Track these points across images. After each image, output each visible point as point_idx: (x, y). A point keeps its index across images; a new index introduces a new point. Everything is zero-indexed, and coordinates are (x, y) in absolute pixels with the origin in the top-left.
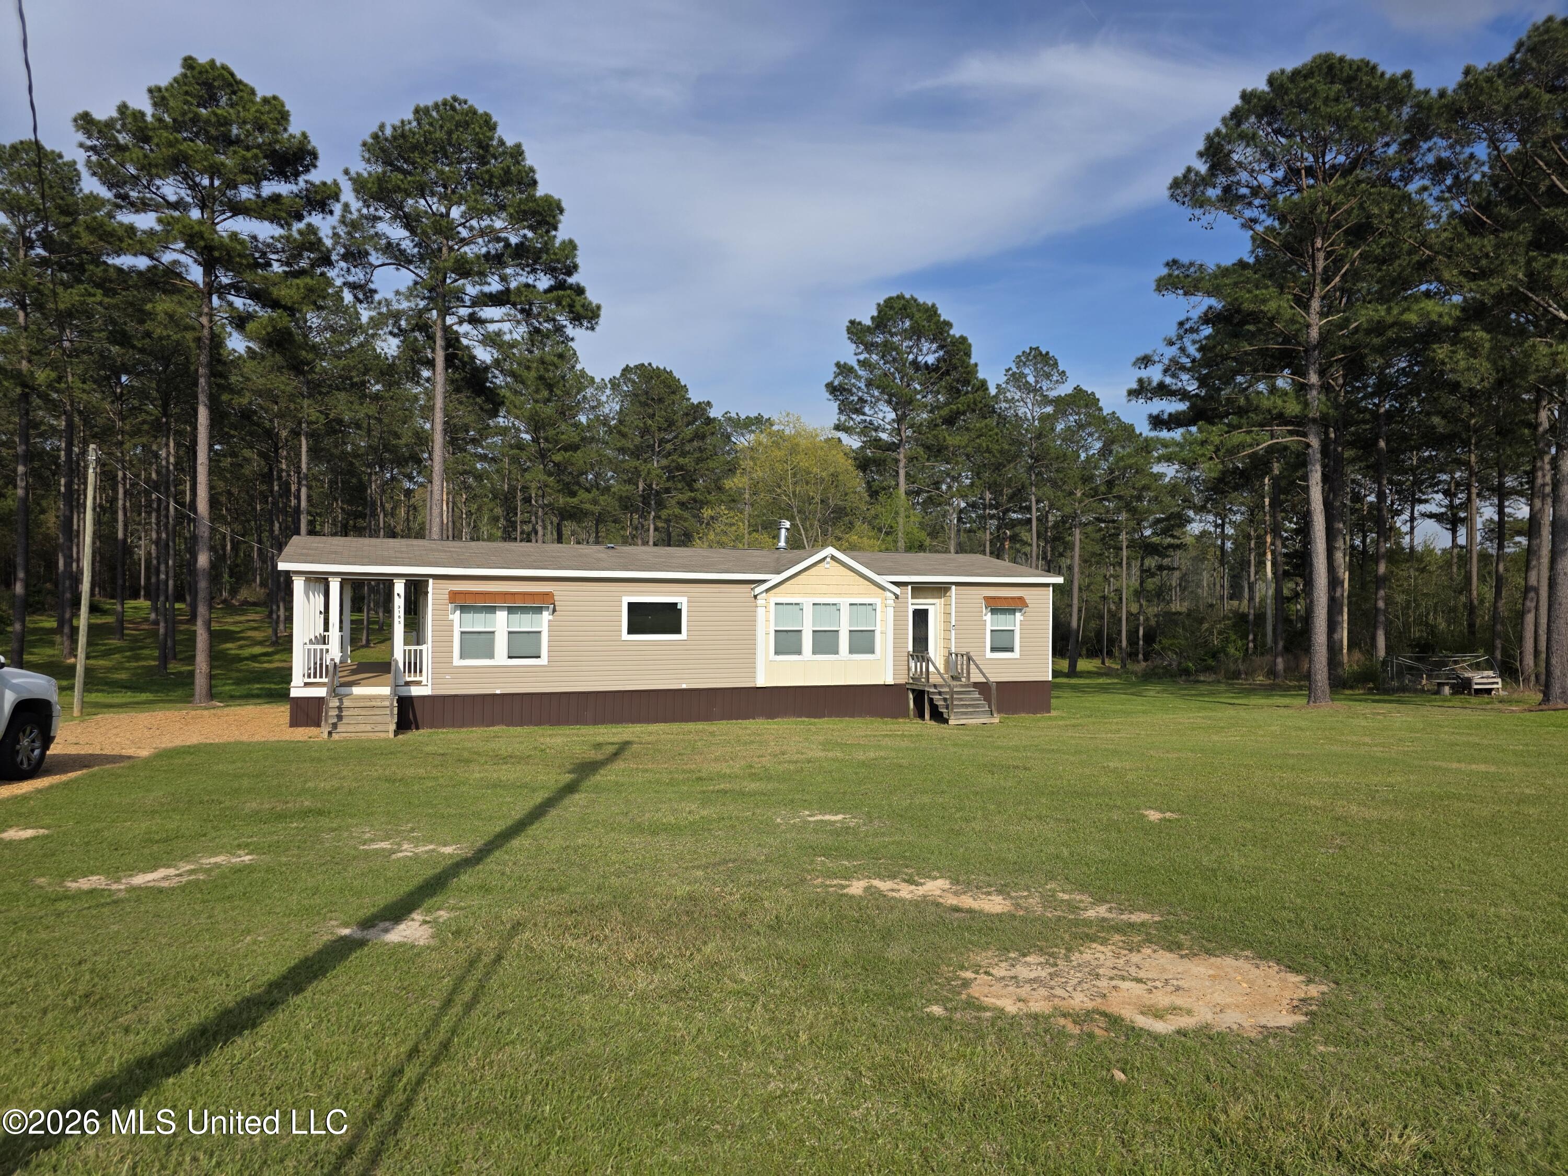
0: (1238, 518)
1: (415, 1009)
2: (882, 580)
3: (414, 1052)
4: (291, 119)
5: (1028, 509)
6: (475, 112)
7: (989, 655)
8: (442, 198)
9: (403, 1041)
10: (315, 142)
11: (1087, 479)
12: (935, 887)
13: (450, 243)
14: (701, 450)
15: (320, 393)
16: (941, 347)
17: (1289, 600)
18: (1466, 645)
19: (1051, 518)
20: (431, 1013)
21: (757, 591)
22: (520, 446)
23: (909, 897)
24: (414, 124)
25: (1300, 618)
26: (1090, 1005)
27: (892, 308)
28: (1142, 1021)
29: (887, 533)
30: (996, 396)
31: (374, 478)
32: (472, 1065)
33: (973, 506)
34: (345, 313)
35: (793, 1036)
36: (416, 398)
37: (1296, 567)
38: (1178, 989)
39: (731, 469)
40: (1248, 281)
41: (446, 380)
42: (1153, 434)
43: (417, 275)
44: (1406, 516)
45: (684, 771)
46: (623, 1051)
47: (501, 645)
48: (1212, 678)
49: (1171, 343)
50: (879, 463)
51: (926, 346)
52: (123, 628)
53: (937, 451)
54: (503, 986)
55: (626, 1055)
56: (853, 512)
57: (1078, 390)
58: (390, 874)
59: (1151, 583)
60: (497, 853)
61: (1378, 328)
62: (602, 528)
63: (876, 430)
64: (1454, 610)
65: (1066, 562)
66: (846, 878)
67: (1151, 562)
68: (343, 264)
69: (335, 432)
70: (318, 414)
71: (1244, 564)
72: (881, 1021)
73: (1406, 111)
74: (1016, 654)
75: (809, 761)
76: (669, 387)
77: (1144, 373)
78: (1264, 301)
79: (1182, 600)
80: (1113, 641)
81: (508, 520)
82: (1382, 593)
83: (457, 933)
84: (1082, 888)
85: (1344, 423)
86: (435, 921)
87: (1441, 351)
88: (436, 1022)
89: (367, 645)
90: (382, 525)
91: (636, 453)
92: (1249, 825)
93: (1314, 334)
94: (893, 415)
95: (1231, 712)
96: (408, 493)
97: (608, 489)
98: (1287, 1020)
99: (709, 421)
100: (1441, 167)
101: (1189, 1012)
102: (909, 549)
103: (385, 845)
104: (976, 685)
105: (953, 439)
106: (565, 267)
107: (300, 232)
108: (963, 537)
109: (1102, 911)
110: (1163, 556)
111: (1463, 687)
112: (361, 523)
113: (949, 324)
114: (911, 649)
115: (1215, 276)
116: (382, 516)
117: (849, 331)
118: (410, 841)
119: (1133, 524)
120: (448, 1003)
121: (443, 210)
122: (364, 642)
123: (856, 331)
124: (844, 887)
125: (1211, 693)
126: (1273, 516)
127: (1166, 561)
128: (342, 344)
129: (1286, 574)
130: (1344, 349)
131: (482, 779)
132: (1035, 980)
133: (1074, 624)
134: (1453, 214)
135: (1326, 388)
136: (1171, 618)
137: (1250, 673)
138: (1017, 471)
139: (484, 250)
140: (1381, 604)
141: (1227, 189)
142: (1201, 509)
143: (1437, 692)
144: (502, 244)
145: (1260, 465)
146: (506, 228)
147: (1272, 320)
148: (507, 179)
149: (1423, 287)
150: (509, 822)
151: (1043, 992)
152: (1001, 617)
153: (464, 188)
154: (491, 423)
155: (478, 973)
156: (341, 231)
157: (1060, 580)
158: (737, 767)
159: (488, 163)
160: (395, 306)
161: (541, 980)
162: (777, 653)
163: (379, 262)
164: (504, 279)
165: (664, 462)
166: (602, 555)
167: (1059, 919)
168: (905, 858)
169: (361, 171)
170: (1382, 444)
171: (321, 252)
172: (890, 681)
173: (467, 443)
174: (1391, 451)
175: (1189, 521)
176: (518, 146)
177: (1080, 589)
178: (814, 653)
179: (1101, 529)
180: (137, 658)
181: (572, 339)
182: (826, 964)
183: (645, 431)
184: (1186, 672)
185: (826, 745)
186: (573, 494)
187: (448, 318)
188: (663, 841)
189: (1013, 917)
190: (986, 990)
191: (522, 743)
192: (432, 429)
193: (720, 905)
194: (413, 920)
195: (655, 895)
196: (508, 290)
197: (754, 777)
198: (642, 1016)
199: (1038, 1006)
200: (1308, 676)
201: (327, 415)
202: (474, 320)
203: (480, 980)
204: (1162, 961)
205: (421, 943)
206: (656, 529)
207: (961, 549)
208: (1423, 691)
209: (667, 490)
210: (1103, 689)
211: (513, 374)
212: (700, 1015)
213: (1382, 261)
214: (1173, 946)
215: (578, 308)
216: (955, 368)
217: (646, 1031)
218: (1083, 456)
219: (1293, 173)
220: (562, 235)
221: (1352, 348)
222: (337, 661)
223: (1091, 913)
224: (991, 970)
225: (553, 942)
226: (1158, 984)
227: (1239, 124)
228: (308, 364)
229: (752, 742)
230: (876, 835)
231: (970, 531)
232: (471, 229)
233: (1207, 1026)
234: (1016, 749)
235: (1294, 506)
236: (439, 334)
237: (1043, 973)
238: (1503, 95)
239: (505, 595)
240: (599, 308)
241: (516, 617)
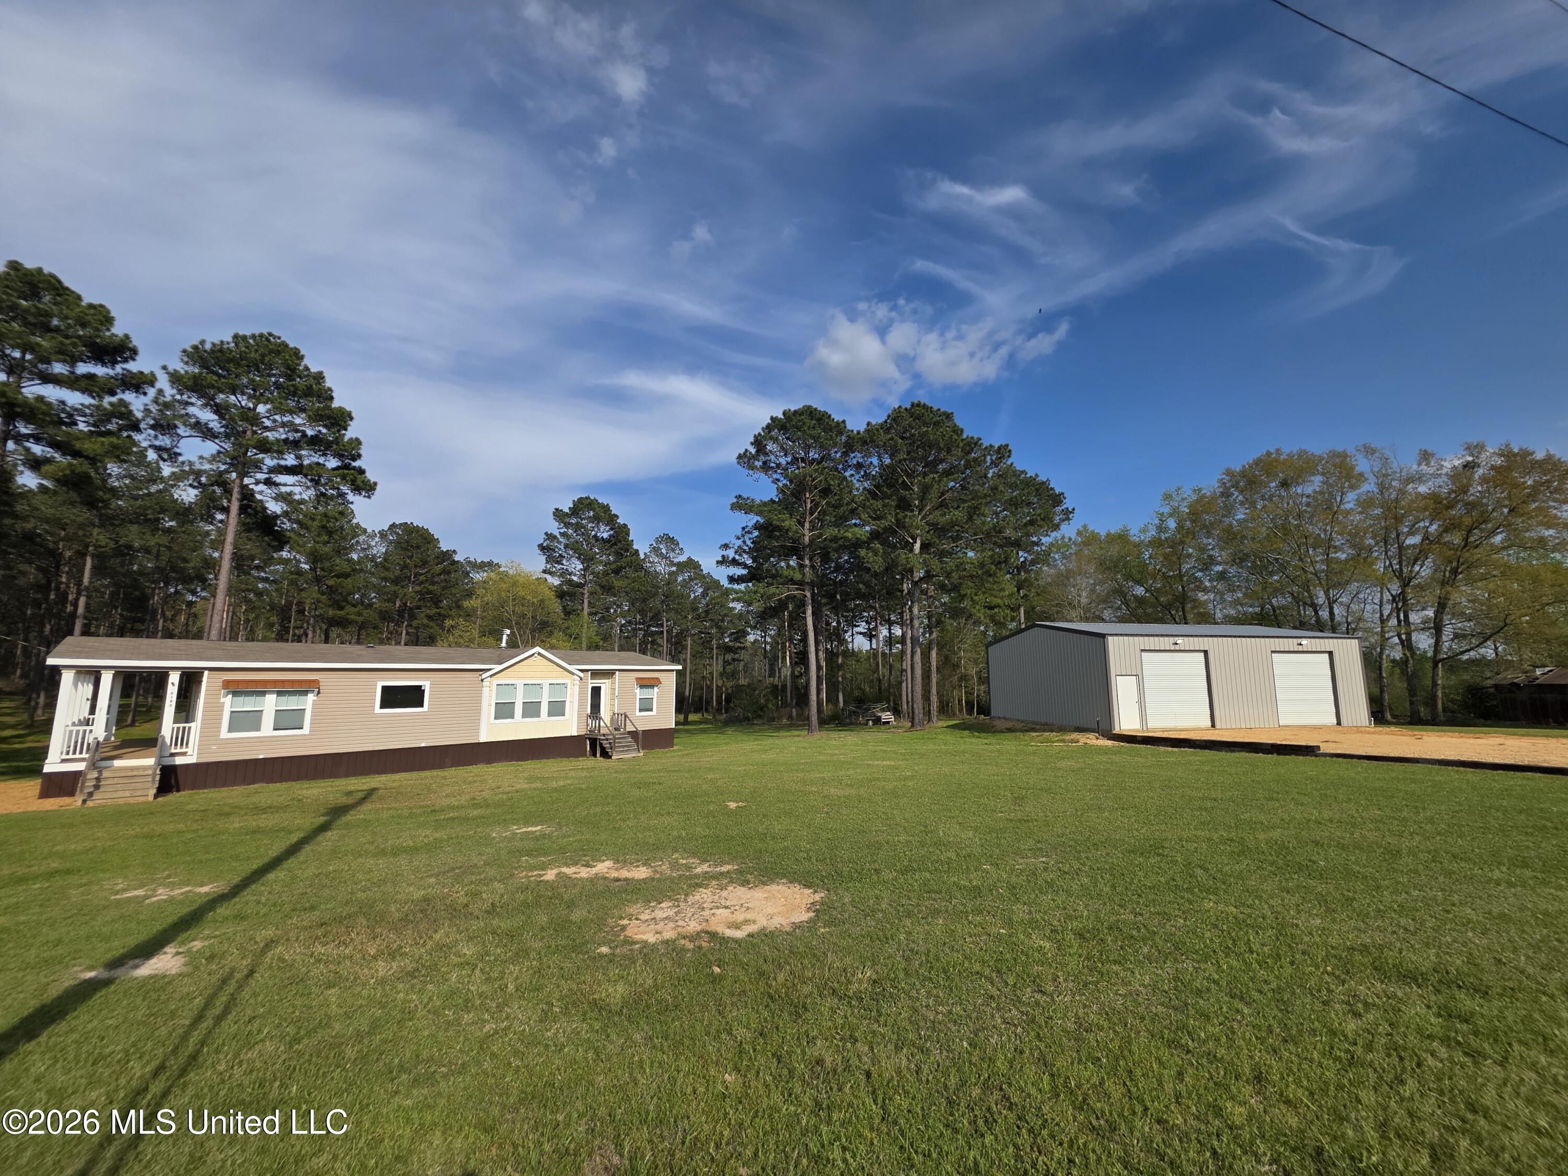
0: (772, 633)
1: (164, 1031)
2: (572, 668)
3: (161, 1068)
4: (115, 323)
5: (662, 625)
6: (287, 346)
7: (638, 713)
8: (250, 397)
9: (148, 1062)
10: (136, 343)
11: (695, 609)
12: (603, 867)
13: (254, 428)
14: (446, 581)
15: (112, 525)
16: (612, 529)
17: (798, 677)
18: (878, 700)
19: (675, 631)
20: (180, 1031)
21: (484, 676)
22: (300, 573)
23: (586, 876)
24: (233, 345)
25: (803, 686)
26: (699, 928)
27: (582, 504)
28: (729, 933)
29: (575, 638)
30: (644, 559)
31: (157, 591)
32: (221, 1067)
33: (629, 622)
34: (147, 466)
35: (503, 988)
36: (208, 533)
37: (801, 659)
38: (748, 908)
39: (469, 594)
40: (775, 510)
41: (238, 522)
42: (730, 586)
43: (221, 447)
44: (850, 633)
45: (421, 807)
46: (365, 1027)
47: (268, 720)
48: (760, 722)
49: (738, 538)
50: (572, 595)
51: (602, 527)
53: (608, 589)
54: (255, 995)
55: (367, 1030)
56: (553, 625)
57: (690, 559)
58: (142, 917)
59: (729, 668)
60: (253, 887)
61: (835, 539)
62: (363, 632)
63: (570, 574)
64: (872, 681)
65: (682, 657)
66: (543, 870)
67: (729, 657)
68: (152, 432)
69: (123, 555)
70: (108, 541)
71: (776, 658)
72: (567, 965)
73: (844, 438)
74: (654, 713)
75: (517, 791)
76: (426, 539)
77: (725, 553)
78: (783, 521)
79: (745, 678)
80: (709, 702)
81: (281, 625)
82: (840, 673)
83: (211, 958)
84: (694, 854)
85: (821, 586)
86: (189, 951)
87: (863, 552)
88: (185, 1037)
89: (133, 724)
90: (160, 628)
91: (396, 582)
92: (782, 806)
93: (807, 539)
94: (581, 566)
95: (771, 741)
96: (190, 604)
97: (370, 605)
98: (805, 916)
99: (454, 563)
100: (859, 466)
101: (754, 922)
102: (589, 648)
103: (140, 892)
104: (629, 733)
105: (618, 583)
106: (351, 455)
107: (111, 404)
108: (623, 642)
109: (705, 867)
110: (735, 653)
111: (877, 721)
112: (139, 626)
113: (617, 516)
114: (589, 711)
115: (759, 506)
116: (161, 622)
117: (555, 514)
118: (165, 886)
119: (719, 635)
120: (199, 1018)
121: (251, 405)
122: (129, 722)
123: (559, 515)
124: (541, 876)
125: (760, 731)
126: (789, 632)
127: (736, 656)
128: (141, 489)
129: (796, 663)
130: (821, 548)
131: (241, 827)
132: (666, 918)
133: (687, 693)
134: (864, 489)
135: (813, 567)
136: (739, 687)
137: (780, 718)
138: (656, 603)
139: (284, 436)
140: (840, 679)
141: (765, 463)
142: (754, 628)
143: (867, 724)
144: (299, 434)
145: (782, 605)
146: (304, 424)
147: (787, 530)
148: (308, 392)
149: (854, 521)
150: (266, 860)
151: (671, 925)
152: (645, 690)
153: (272, 394)
154: (275, 555)
155: (231, 988)
156: (154, 408)
157: (680, 667)
158: (463, 800)
159: (294, 380)
160: (197, 466)
161: (291, 984)
162: (496, 718)
163: (187, 434)
164: (298, 457)
165: (418, 588)
166: (364, 653)
167: (680, 876)
168: (584, 850)
169: (178, 369)
170: (838, 597)
171: (131, 420)
172: (575, 733)
173: (251, 569)
174: (842, 600)
175: (749, 634)
176: (321, 373)
177: (690, 673)
178: (523, 717)
179: (702, 638)
181: (352, 503)
182: (528, 932)
183: (405, 567)
184: (747, 719)
185: (530, 779)
186: (341, 608)
187: (245, 479)
188: (403, 860)
189: (653, 879)
190: (636, 930)
191: (281, 796)
192: (221, 557)
193: (448, 902)
194: (165, 953)
195: (396, 901)
196: (301, 465)
197: (476, 806)
198: (382, 996)
199: (669, 934)
200: (808, 718)
201: (117, 542)
202: (268, 482)
203: (232, 994)
204: (739, 893)
205: (174, 972)
206: (407, 633)
207: (621, 649)
208: (860, 724)
209: (419, 607)
210: (703, 731)
211: (298, 522)
212: (430, 987)
213: (836, 507)
214: (745, 883)
215: (359, 482)
216: (620, 542)
217: (384, 1007)
218: (692, 596)
219: (795, 460)
220: (350, 433)
221: (824, 548)
222: (101, 739)
223: (699, 870)
224: (640, 917)
225: (303, 951)
226: (737, 908)
227: (770, 432)
228: (103, 501)
229: (475, 782)
230: (564, 837)
231: (627, 637)
232: (275, 421)
233: (764, 929)
234: (654, 772)
235: (799, 627)
236: (236, 490)
237: (671, 913)
238: (883, 437)
239: (275, 683)
240: (375, 484)
241: (284, 699)
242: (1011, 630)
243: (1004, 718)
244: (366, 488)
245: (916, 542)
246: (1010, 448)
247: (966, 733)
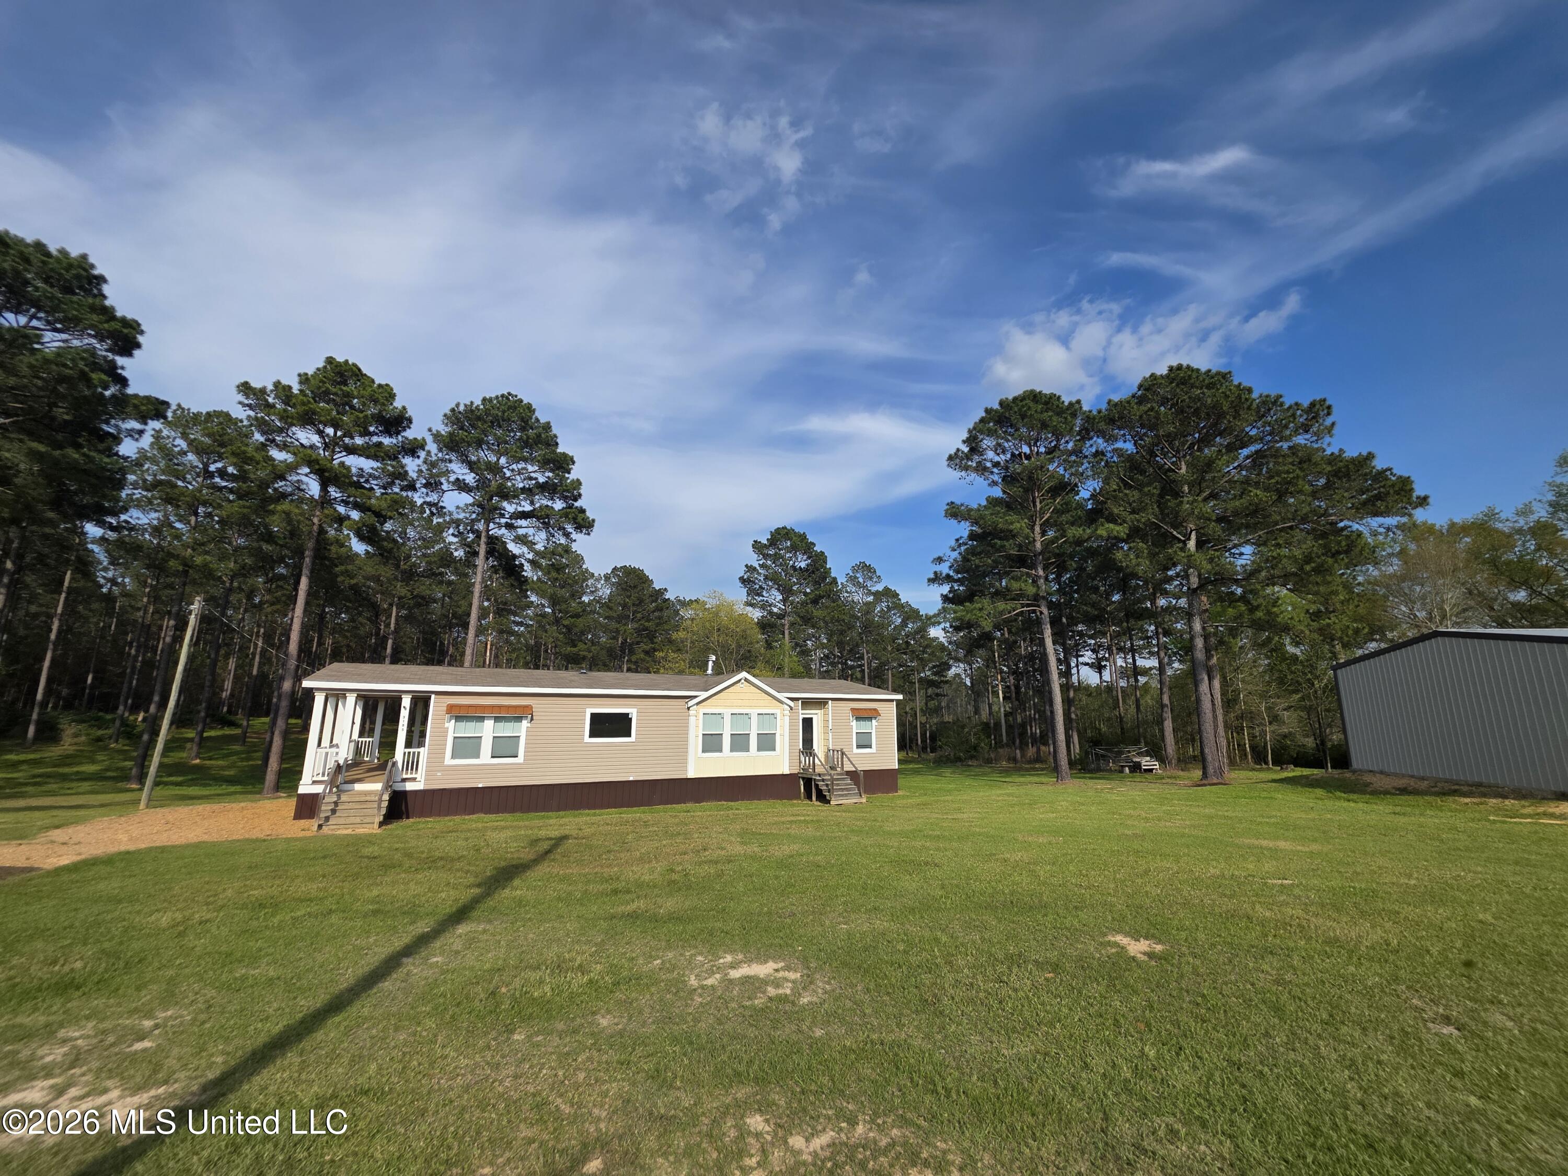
2: (782, 696)
4: (396, 397)
5: (860, 658)
6: (521, 401)
7: (856, 751)
8: (494, 452)
10: (410, 413)
11: (894, 641)
13: (498, 479)
14: (660, 618)
16: (809, 558)
19: (874, 664)
21: (690, 703)
22: (544, 615)
24: (481, 405)
27: (779, 534)
29: (778, 667)
30: (841, 588)
33: (829, 655)
39: (677, 628)
40: (999, 512)
41: (486, 565)
43: (473, 497)
47: (486, 747)
48: (975, 763)
49: (953, 550)
50: (773, 627)
51: (800, 557)
52: (245, 737)
53: (807, 620)
56: (756, 655)
57: (887, 588)
59: (932, 704)
63: (770, 606)
67: (932, 691)
68: (424, 490)
70: (407, 592)
73: (1078, 422)
74: (873, 750)
75: (728, 860)
76: (641, 579)
77: (938, 568)
78: (1012, 523)
79: (949, 714)
91: (618, 620)
93: (1038, 545)
94: (780, 598)
97: (600, 644)
99: (666, 601)
102: (793, 676)
104: (848, 773)
105: (817, 613)
106: (574, 496)
107: (394, 467)
110: (938, 687)
111: (1136, 768)
113: (814, 544)
114: (801, 747)
115: (974, 511)
117: (753, 546)
119: (920, 668)
121: (495, 459)
123: (758, 547)
125: (984, 774)
126: (999, 664)
127: (939, 691)
130: (1057, 555)
136: (945, 725)
137: (998, 760)
138: (853, 635)
139: (521, 484)
141: (979, 463)
142: (957, 660)
143: (1121, 771)
144: (533, 481)
146: (536, 471)
148: (539, 441)
152: (863, 723)
156: (424, 467)
157: (900, 697)
158: (658, 871)
159: (527, 431)
160: (455, 516)
162: (703, 751)
163: (448, 489)
164: (532, 503)
165: (636, 626)
166: (574, 678)
169: (441, 431)
171: (408, 481)
172: (787, 772)
175: (950, 667)
176: (549, 423)
178: (732, 751)
180: (248, 759)
181: (576, 542)
183: (625, 606)
184: (959, 759)
185: (744, 837)
186: (575, 646)
187: (491, 525)
196: (534, 509)
197: (672, 888)
202: (509, 526)
208: (1110, 770)
209: (637, 643)
215: (579, 520)
216: (818, 570)
218: (891, 627)
220: (572, 476)
222: (343, 762)
227: (984, 426)
231: (826, 671)
232: (513, 470)
236: (484, 535)
238: (1138, 411)
239: (492, 707)
240: (593, 521)
241: (501, 725)
242: (1392, 641)
243: (1382, 773)
244: (584, 524)
245: (1189, 539)
246: (1328, 403)
247: (1319, 792)
